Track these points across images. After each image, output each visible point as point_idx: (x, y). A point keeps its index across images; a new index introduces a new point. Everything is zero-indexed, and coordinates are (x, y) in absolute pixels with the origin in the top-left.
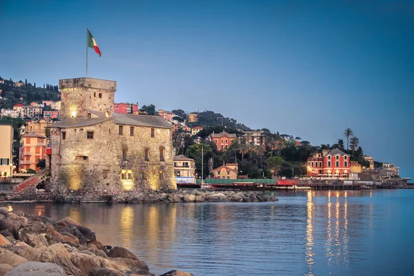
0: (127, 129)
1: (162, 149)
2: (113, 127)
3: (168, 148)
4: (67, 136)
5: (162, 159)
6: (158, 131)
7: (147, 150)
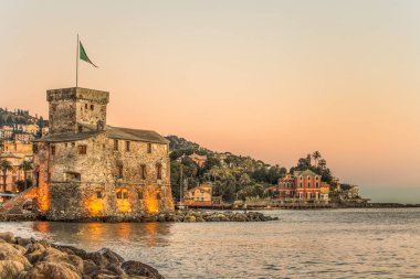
0: (122, 144)
1: (159, 166)
2: (107, 141)
3: (164, 165)
4: (57, 151)
5: (159, 177)
6: (155, 146)
7: (143, 167)
